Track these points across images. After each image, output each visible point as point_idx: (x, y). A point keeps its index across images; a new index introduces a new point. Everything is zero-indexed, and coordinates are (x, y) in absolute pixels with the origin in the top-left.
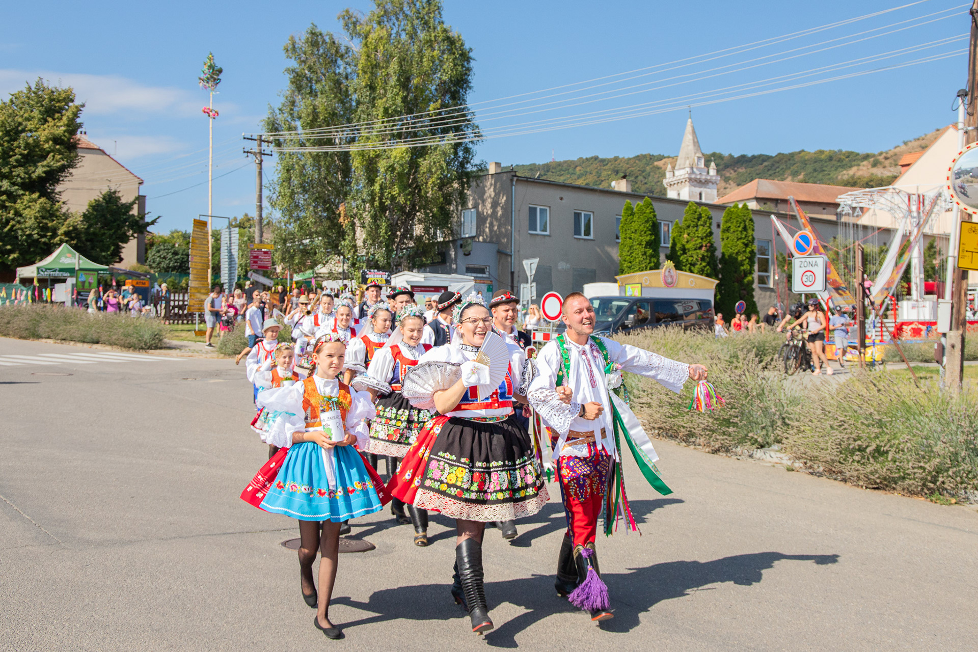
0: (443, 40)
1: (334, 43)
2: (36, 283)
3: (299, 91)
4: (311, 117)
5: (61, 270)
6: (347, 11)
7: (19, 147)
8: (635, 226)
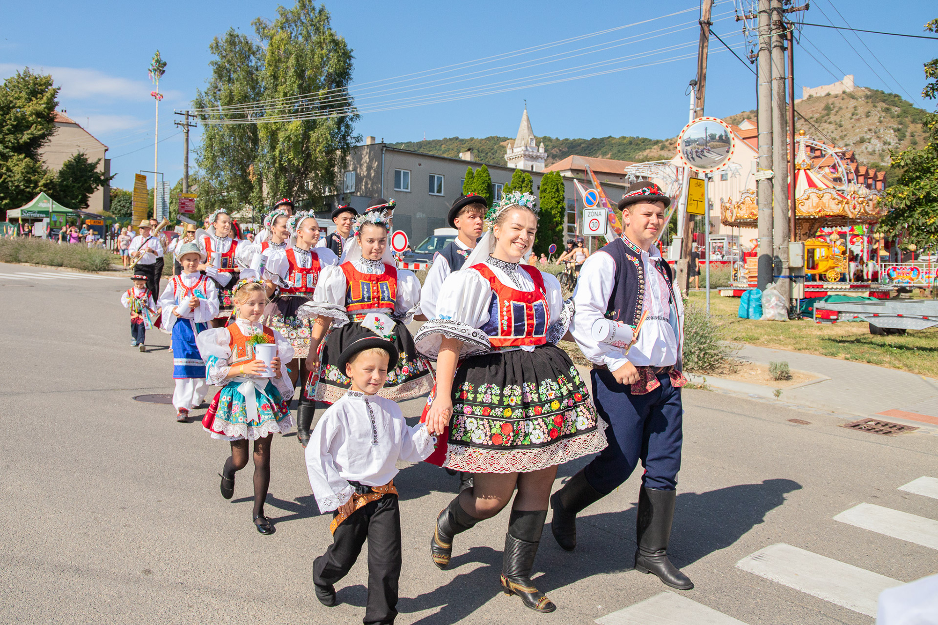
0: (330, 42)
1: (247, 43)
2: (20, 222)
3: (221, 79)
4: (228, 99)
5: (39, 212)
6: (259, 19)
7: (10, 119)
8: (474, 186)
